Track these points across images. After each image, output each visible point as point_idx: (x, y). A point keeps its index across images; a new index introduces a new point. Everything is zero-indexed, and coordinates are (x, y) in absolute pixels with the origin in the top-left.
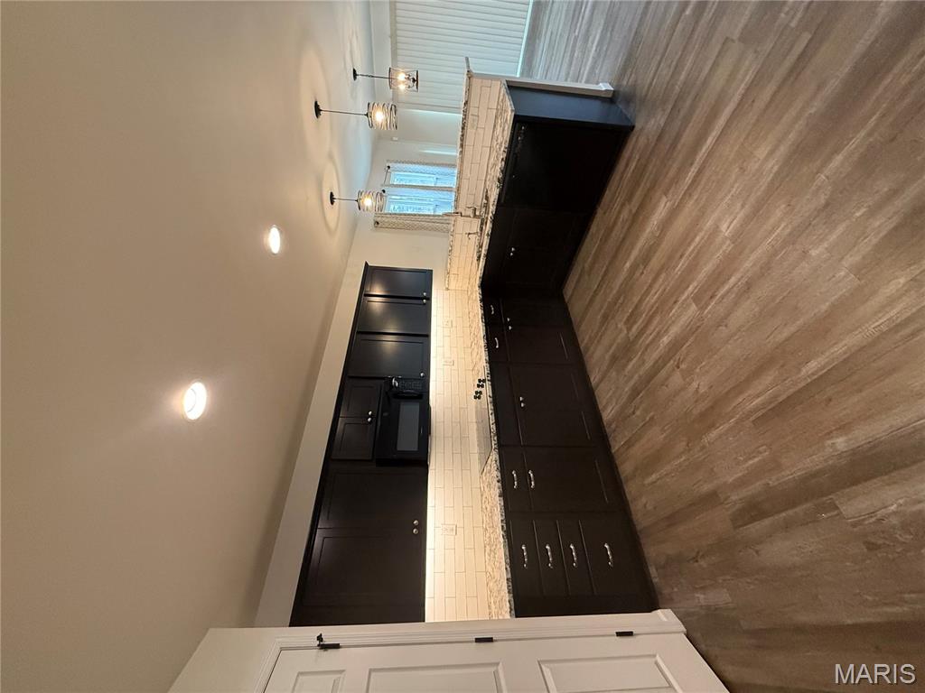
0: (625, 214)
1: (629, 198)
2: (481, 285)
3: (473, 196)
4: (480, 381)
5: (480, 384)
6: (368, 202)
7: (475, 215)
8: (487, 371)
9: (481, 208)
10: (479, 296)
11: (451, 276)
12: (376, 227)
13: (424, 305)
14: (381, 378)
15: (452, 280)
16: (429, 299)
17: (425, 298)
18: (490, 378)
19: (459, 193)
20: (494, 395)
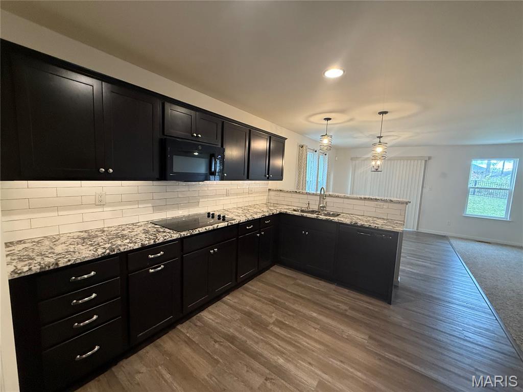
2: (281, 213)
3: (332, 206)
4: (224, 217)
5: (221, 217)
6: (326, 141)
7: (321, 207)
8: (234, 222)
9: (326, 211)
10: (275, 212)
11: (279, 193)
12: (300, 146)
13: (265, 176)
14: (222, 146)
15: (276, 193)
16: (268, 179)
17: (269, 176)
18: (229, 224)
19: (334, 197)
20: (218, 230)
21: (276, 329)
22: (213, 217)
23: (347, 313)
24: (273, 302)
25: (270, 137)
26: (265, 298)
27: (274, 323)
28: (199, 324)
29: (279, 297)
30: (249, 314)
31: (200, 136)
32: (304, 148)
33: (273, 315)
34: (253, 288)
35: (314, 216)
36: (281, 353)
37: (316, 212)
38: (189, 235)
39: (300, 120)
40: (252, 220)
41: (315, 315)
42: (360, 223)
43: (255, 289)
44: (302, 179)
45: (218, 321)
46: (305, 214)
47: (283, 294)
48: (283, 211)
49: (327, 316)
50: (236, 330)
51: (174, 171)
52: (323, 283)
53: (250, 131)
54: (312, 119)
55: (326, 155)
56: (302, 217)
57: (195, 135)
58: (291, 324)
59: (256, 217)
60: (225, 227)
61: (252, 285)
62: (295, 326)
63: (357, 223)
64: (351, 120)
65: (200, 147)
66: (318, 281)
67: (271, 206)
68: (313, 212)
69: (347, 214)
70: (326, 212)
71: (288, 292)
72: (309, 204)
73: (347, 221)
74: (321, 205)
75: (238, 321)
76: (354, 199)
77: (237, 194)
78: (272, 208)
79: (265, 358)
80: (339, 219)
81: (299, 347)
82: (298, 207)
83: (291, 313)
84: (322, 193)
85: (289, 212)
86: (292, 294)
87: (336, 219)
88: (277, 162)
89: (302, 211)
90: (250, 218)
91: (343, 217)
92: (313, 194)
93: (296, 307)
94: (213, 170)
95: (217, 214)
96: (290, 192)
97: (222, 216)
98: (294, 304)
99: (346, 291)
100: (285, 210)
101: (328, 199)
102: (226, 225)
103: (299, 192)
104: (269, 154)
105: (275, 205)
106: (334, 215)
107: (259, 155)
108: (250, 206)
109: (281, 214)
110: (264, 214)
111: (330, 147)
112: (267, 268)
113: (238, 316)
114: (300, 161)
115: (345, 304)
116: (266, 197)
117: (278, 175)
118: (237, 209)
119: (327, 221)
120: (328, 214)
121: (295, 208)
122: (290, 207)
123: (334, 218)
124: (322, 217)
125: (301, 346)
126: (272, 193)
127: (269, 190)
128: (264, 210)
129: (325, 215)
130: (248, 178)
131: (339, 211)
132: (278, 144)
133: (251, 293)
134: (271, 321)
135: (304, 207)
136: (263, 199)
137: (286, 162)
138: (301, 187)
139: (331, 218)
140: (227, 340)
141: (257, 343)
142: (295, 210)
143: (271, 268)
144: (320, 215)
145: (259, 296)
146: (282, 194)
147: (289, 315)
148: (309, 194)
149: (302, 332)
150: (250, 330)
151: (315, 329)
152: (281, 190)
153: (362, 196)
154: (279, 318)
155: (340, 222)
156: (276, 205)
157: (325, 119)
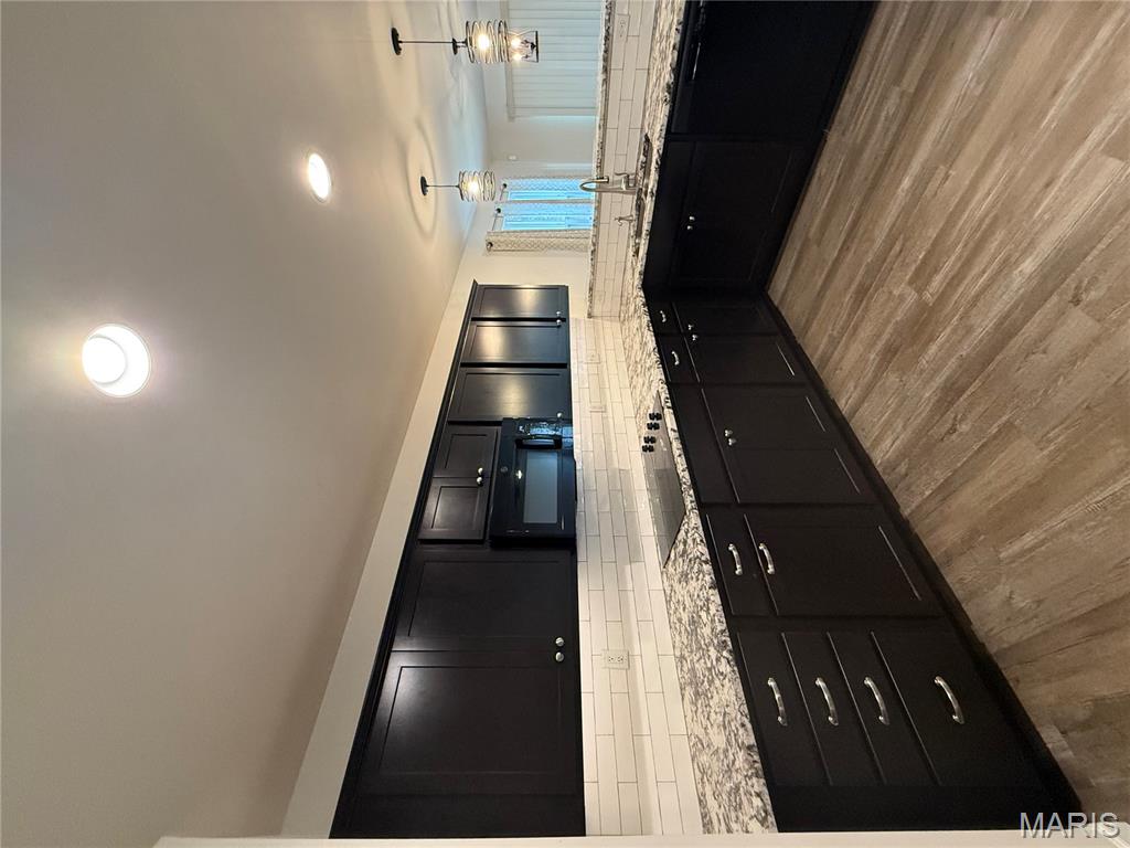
0: (890, 106)
2: (642, 285)
3: (624, 158)
4: (652, 417)
5: (653, 422)
6: (473, 187)
7: (628, 186)
8: (665, 395)
9: (637, 174)
10: (641, 300)
11: (595, 293)
12: (489, 250)
13: (559, 327)
14: (498, 423)
15: (596, 300)
16: (565, 320)
17: (559, 318)
18: (669, 404)
19: (603, 155)
20: (680, 429)
21: (937, 282)
22: (653, 440)
23: (912, 90)
24: (862, 293)
25: (474, 319)
26: (853, 311)
27: (920, 291)
28: (903, 469)
29: (851, 280)
30: (890, 352)
31: (480, 470)
32: (492, 239)
33: (896, 292)
34: (822, 346)
35: (649, 203)
36: (1007, 265)
37: (639, 198)
38: (692, 492)
39: (431, 253)
40: (659, 352)
41: (906, 183)
42: (668, 77)
43: (825, 340)
44: (562, 240)
45: (899, 424)
46: (646, 227)
47: (843, 270)
48: (637, 281)
49: (914, 146)
50: (927, 382)
51: (555, 521)
52: (822, 168)
53: (463, 365)
54: (427, 224)
55: (505, 185)
56: (652, 233)
57: (479, 479)
58: (927, 246)
59: (651, 343)
60: (675, 414)
61: (815, 346)
62: (933, 233)
63: (668, 84)
64: (420, 126)
65: (504, 470)
66: (815, 180)
67: (627, 311)
68: (640, 207)
69: (644, 116)
70: (641, 174)
71: (837, 259)
72: (620, 219)
73: (663, 112)
74: (624, 186)
75: (904, 378)
76: (607, 100)
77: (601, 389)
78: (632, 308)
79: (1016, 306)
80: (656, 135)
81: (996, 218)
82: (628, 247)
83: (897, 248)
84: (594, 186)
85: (640, 266)
86: (844, 248)
87: (657, 145)
88: (528, 303)
89: (638, 234)
90: (655, 357)
91: (651, 126)
92: (598, 209)
93: (880, 236)
94: (551, 442)
95: (645, 432)
96: (593, 266)
97: (649, 422)
98: (873, 241)
99: (848, 99)
100: (637, 275)
101: (609, 171)
102: (671, 411)
103: (594, 245)
104: (510, 320)
105: (624, 302)
106: (647, 152)
107: (513, 342)
108: (628, 357)
109: (645, 286)
110: (645, 325)
111: (488, 175)
112: (775, 313)
113: (892, 379)
114: (522, 246)
115: (884, 98)
116: (607, 324)
117: (557, 296)
118: (635, 387)
119: (662, 169)
120: (646, 167)
121: (631, 253)
122: (629, 264)
123: (655, 151)
124: (652, 182)
125: (991, 215)
126: (596, 311)
127: (590, 316)
128: (637, 326)
129: (647, 174)
130: (565, 366)
131: (637, 139)
132: (488, 301)
133: (835, 348)
134: (912, 297)
135: (628, 229)
136: (610, 329)
137: (527, 279)
138: (582, 241)
139: (655, 157)
140: (951, 403)
141: (969, 330)
142: (637, 252)
143: (776, 303)
144: (647, 187)
145: (845, 329)
146: (598, 287)
147: (901, 251)
148: (597, 219)
149: (951, 213)
150: (933, 349)
151: (947, 177)
152: (591, 289)
153: (601, 77)
154: (908, 277)
155: (664, 132)
156: (624, 299)
157: (424, 192)
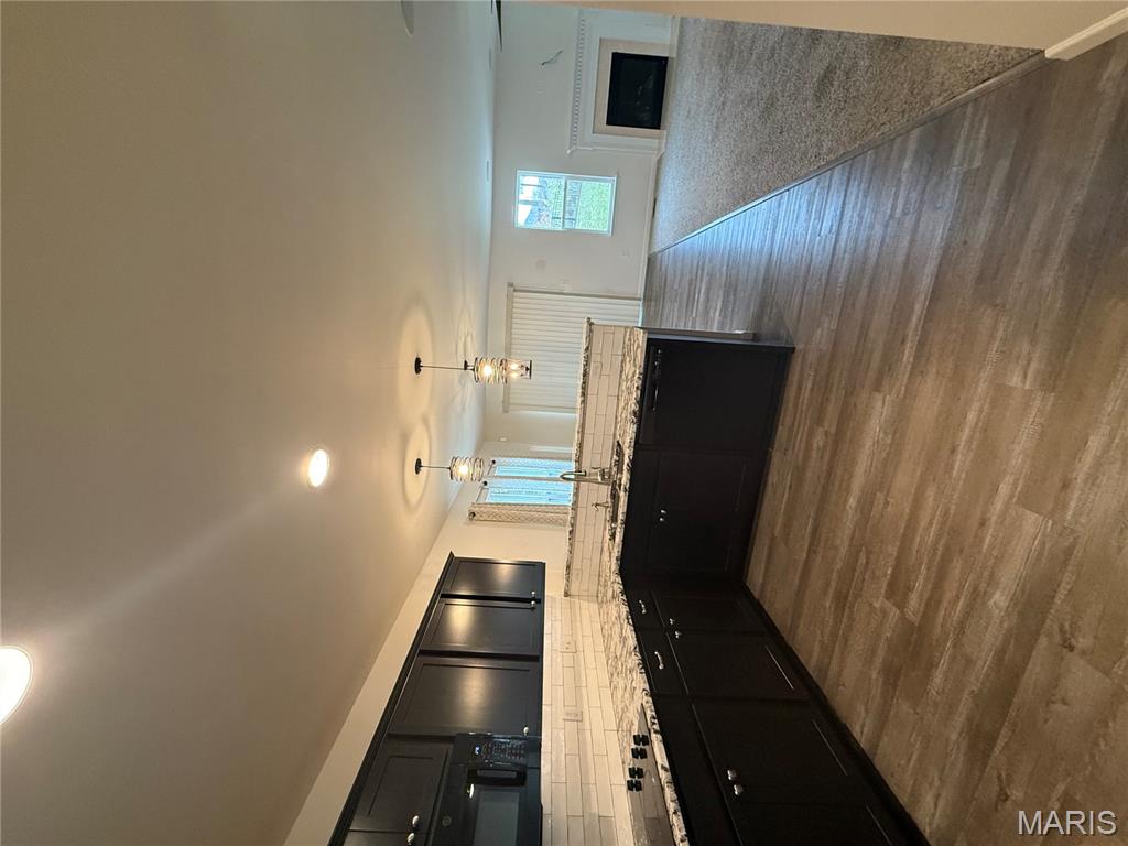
0: (819, 440)
1: (819, 421)
2: (620, 570)
3: (600, 456)
4: (637, 739)
5: (639, 747)
6: (463, 470)
7: (603, 478)
8: (650, 713)
9: (611, 468)
11: (573, 571)
12: (471, 519)
13: (533, 609)
14: (450, 739)
15: (573, 578)
16: (540, 601)
17: (534, 599)
18: (656, 727)
19: (581, 452)
20: (673, 768)
21: (914, 601)
22: (640, 774)
23: (833, 430)
24: (842, 600)
25: (444, 596)
26: (837, 621)
27: (901, 606)
29: (827, 585)
30: (891, 675)
31: (415, 819)
32: (476, 510)
33: (876, 605)
34: (816, 654)
35: (623, 496)
37: (614, 489)
39: (411, 526)
40: (641, 653)
41: (852, 502)
42: (633, 406)
43: (817, 645)
44: (542, 515)
45: (934, 773)
46: (621, 517)
47: (815, 572)
48: (614, 566)
49: (849, 474)
50: (947, 720)
52: (773, 478)
53: (423, 653)
54: (414, 499)
55: (494, 462)
56: (626, 523)
57: (411, 837)
58: (892, 562)
59: (632, 641)
60: (665, 743)
61: (808, 653)
62: (893, 550)
63: (635, 412)
64: (425, 421)
66: (769, 489)
67: (605, 594)
68: (615, 496)
69: (616, 427)
70: (615, 469)
71: (807, 562)
72: (597, 505)
74: (599, 478)
75: (919, 711)
76: (584, 414)
78: (610, 594)
79: (1006, 642)
81: (947, 548)
82: (605, 529)
83: (863, 560)
84: (572, 477)
85: (616, 552)
86: (812, 551)
87: (628, 453)
89: (614, 519)
90: (635, 660)
91: (622, 436)
92: (576, 494)
93: (843, 541)
94: (514, 775)
95: (631, 762)
96: (571, 544)
97: (634, 746)
99: (782, 432)
100: (614, 561)
101: (586, 466)
102: (659, 737)
103: (572, 525)
104: (484, 599)
105: (602, 583)
106: (620, 453)
107: (482, 625)
108: (607, 648)
109: (622, 572)
110: (624, 616)
112: (758, 608)
114: (504, 518)
116: (585, 604)
117: (533, 572)
118: (615, 688)
119: (632, 471)
120: (619, 464)
121: (608, 537)
122: (606, 546)
123: (626, 457)
124: (625, 478)
126: (574, 590)
127: (567, 594)
128: (615, 614)
129: (620, 470)
130: (537, 659)
131: (610, 443)
132: (463, 574)
134: (894, 613)
135: (605, 514)
136: (588, 610)
138: (561, 516)
139: (626, 460)
140: (986, 755)
141: (969, 662)
142: (613, 537)
143: (756, 595)
144: (620, 480)
145: (834, 635)
146: (576, 565)
147: (867, 563)
148: (575, 503)
149: (904, 535)
150: (938, 677)
151: (887, 503)
152: (568, 567)
153: (580, 399)
154: (883, 591)
155: (633, 444)
156: (602, 579)
157: (417, 471)
